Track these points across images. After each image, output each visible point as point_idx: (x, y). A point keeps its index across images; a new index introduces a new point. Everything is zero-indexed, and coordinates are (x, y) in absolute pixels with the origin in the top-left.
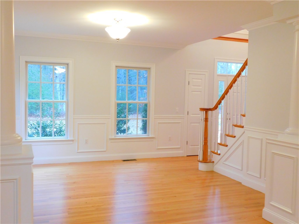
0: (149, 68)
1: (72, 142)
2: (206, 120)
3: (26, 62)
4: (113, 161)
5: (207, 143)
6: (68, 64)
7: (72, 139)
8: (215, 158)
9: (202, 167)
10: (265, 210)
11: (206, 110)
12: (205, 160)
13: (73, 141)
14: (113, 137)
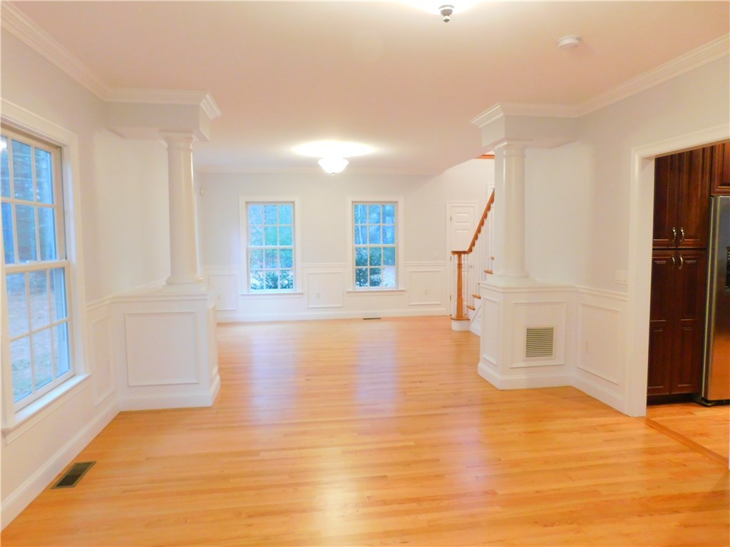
0: (397, 202)
1: (300, 296)
2: (460, 265)
3: (247, 203)
4: (351, 320)
5: (461, 295)
6: (293, 202)
7: (301, 292)
8: (471, 314)
9: (456, 326)
10: (480, 365)
11: (459, 253)
12: (460, 317)
13: (301, 294)
14: (351, 290)
